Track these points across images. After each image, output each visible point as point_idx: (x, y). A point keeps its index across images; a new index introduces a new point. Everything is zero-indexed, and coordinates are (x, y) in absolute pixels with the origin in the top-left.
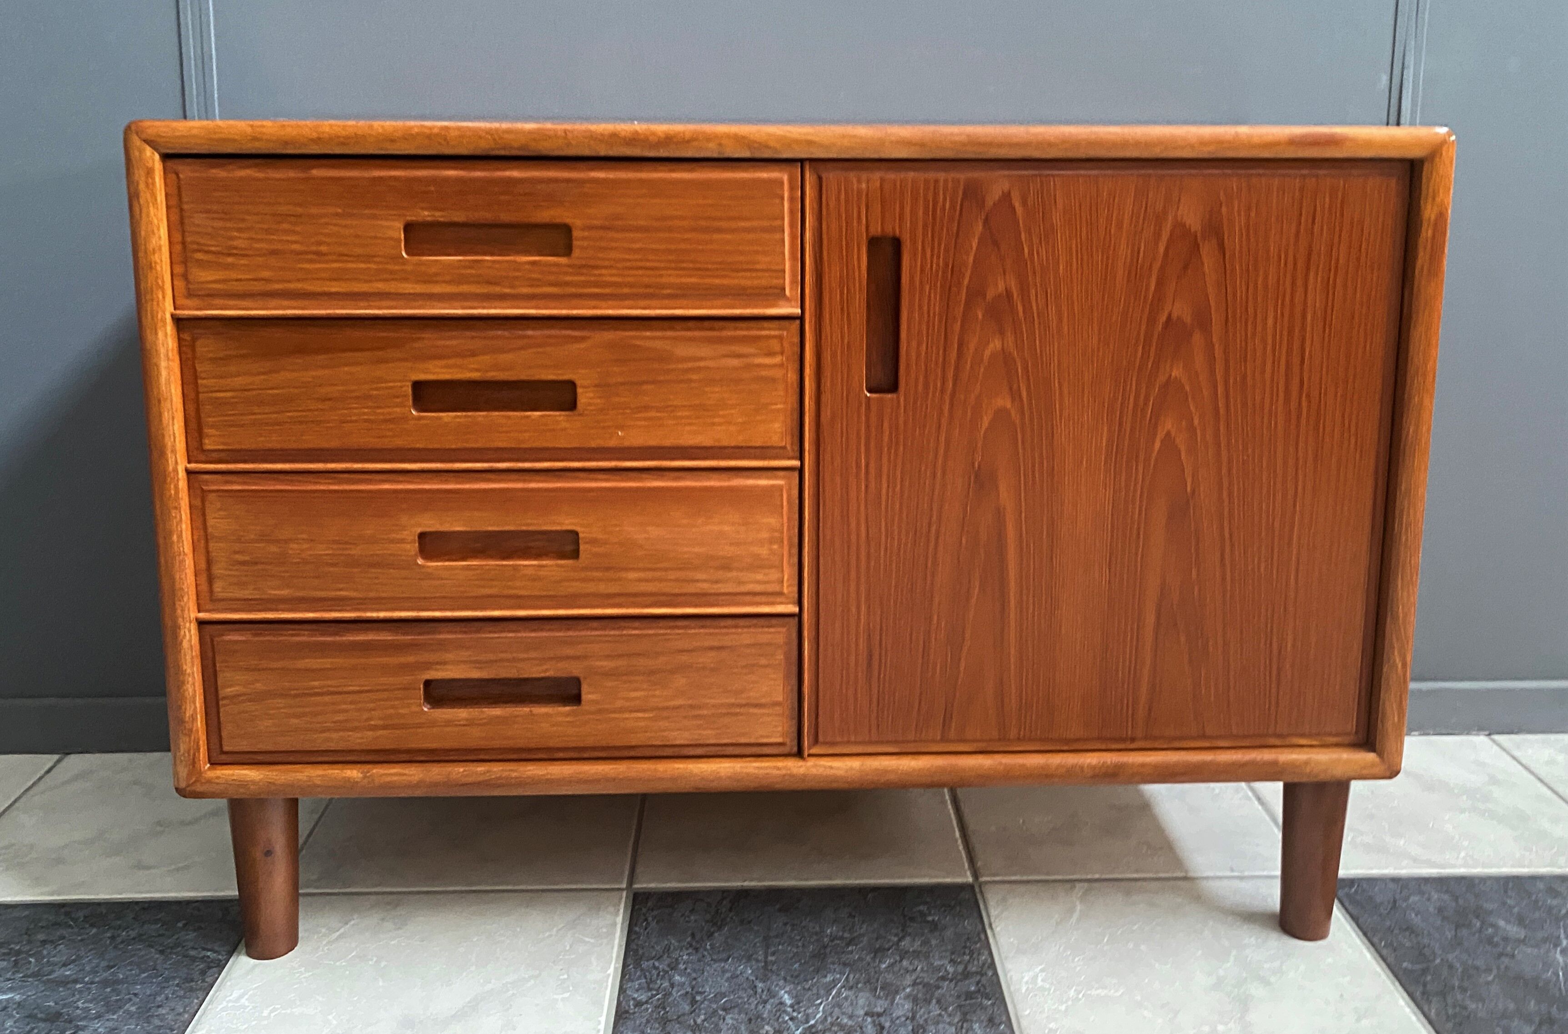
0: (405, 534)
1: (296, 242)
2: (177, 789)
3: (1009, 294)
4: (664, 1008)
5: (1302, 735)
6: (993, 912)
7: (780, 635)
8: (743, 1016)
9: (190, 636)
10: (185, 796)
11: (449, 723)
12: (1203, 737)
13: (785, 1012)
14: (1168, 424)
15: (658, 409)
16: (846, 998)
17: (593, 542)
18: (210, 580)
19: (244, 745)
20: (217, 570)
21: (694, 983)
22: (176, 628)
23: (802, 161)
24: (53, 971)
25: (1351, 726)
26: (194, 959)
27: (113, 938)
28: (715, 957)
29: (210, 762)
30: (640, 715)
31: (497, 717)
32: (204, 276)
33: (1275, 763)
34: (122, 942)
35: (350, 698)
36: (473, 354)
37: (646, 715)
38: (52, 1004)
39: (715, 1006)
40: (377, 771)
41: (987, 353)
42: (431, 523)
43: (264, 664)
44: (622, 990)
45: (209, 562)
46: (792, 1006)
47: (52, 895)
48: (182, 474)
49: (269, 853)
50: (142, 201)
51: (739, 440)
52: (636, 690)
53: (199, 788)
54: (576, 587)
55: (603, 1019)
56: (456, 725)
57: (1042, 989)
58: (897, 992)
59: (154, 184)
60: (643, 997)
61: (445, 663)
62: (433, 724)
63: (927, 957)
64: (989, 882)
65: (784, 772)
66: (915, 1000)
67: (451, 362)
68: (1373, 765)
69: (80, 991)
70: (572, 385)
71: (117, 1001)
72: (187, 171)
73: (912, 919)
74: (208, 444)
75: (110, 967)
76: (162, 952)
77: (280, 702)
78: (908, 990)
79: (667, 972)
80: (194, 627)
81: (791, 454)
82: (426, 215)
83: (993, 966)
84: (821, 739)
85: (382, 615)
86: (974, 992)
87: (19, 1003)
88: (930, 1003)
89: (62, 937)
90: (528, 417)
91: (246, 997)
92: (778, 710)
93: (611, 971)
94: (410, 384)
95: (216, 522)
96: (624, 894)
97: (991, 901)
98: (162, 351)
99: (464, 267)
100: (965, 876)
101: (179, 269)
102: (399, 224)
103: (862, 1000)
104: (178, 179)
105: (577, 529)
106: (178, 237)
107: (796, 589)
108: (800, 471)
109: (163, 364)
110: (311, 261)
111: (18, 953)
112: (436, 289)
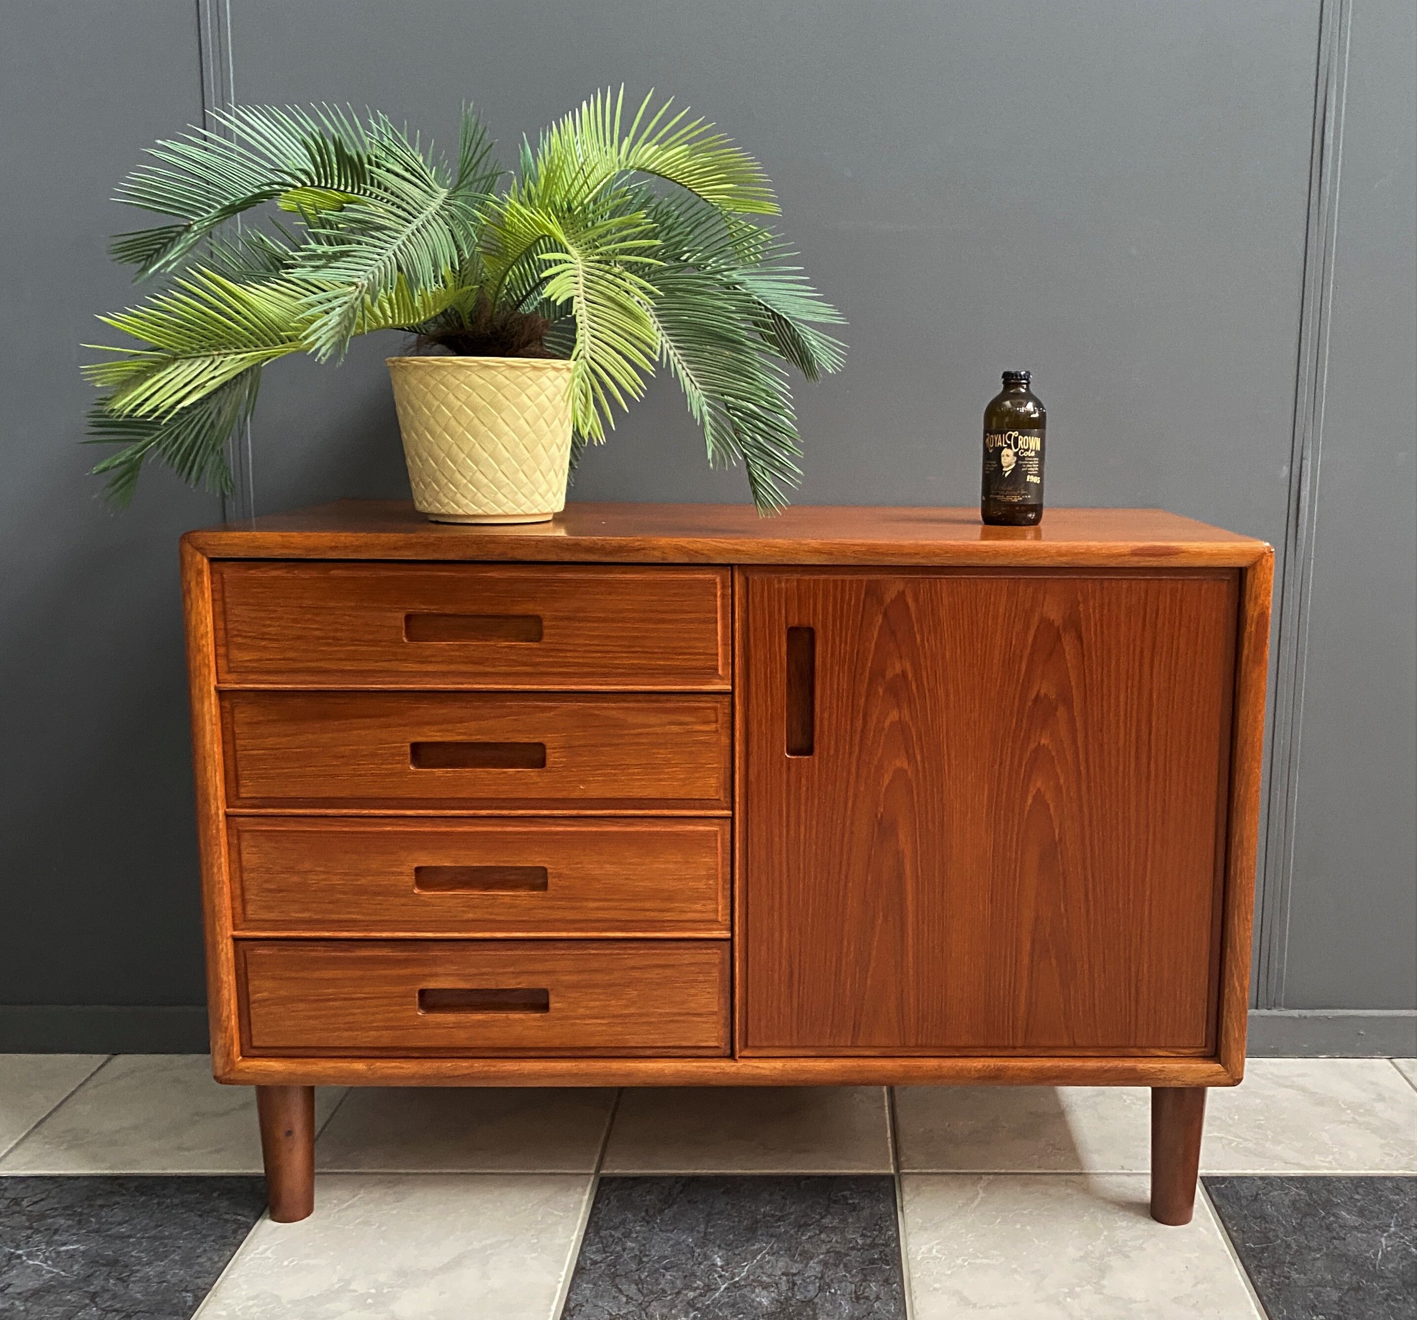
0: (404, 869)
1: (316, 629)
2: (216, 1078)
3: (904, 674)
4: (615, 1267)
5: (1159, 1048)
6: (906, 1198)
7: (715, 956)
8: (680, 1273)
9: (226, 951)
10: (221, 1083)
11: (438, 1026)
12: (1075, 1047)
13: (716, 1271)
14: (1038, 783)
15: (613, 767)
16: (768, 1262)
17: (559, 876)
18: (244, 905)
19: (271, 1042)
20: (249, 896)
21: (642, 1248)
22: (215, 943)
23: (732, 566)
24: (111, 1229)
25: (1201, 1041)
26: (226, 1222)
27: (159, 1204)
28: (663, 1228)
29: (241, 1054)
30: (598, 1021)
31: (479, 1021)
32: (241, 656)
33: (1133, 1070)
34: (167, 1207)
35: (358, 1003)
36: (461, 720)
37: (603, 1022)
39: (657, 1266)
40: (379, 1064)
41: (887, 723)
42: (426, 860)
43: (288, 974)
44: (581, 1253)
45: (243, 889)
46: (721, 1267)
47: (107, 1169)
48: (221, 817)
49: (289, 1133)
50: (193, 596)
51: (681, 793)
52: (594, 1001)
53: (232, 1077)
54: (545, 914)
55: (563, 1273)
56: (445, 1028)
57: (937, 1258)
58: (811, 1258)
59: (202, 582)
60: (598, 1258)
61: (436, 975)
62: (425, 1026)
63: (842, 1232)
64: (908, 1173)
65: (718, 1071)
66: (825, 1264)
67: (444, 727)
68: (1218, 1073)
69: (134, 1245)
70: (542, 746)
71: (164, 1252)
72: (229, 572)
73: (835, 1202)
74: (244, 793)
75: (158, 1226)
76: (200, 1215)
77: (302, 1006)
78: (821, 1257)
79: (621, 1239)
80: (230, 942)
81: (725, 805)
82: (424, 608)
83: (897, 1240)
84: (750, 1043)
85: (385, 935)
86: (877, 1259)
88: (837, 1266)
89: (117, 1203)
90: (505, 772)
91: (270, 1251)
92: (714, 1018)
94: (408, 744)
95: (249, 857)
96: (592, 1178)
97: (907, 1189)
98: (207, 717)
99: (453, 650)
100: (889, 1168)
101: (222, 650)
102: (401, 615)
103: (780, 1264)
104: (223, 578)
105: (546, 865)
106: (221, 625)
107: (729, 918)
108: (732, 818)
109: (208, 727)
110: (329, 645)
111: (81, 1214)
112: (431, 668)
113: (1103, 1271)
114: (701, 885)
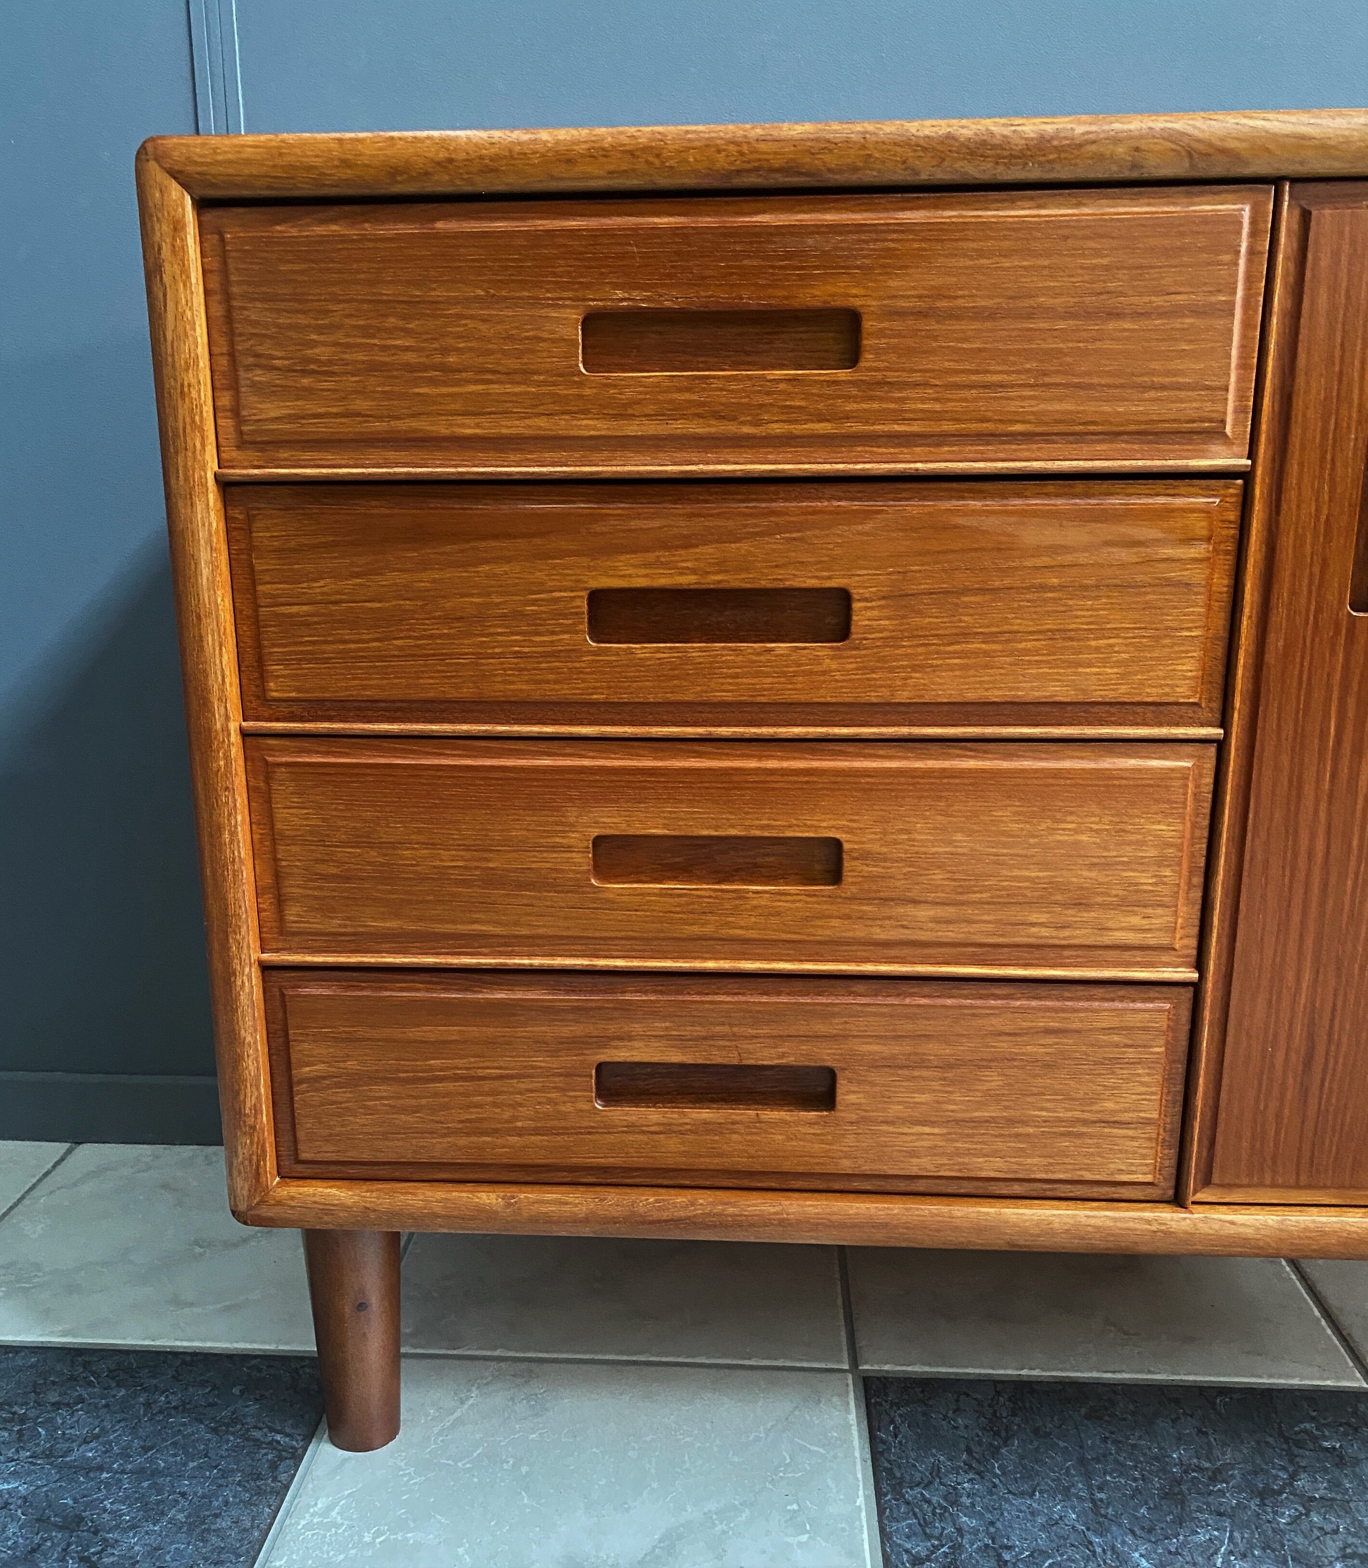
0: (573, 838)
1: (407, 349)
2: (234, 1213)
7: (1163, 1014)
9: (249, 988)
10: (245, 1223)
11: (632, 1129)
15: (988, 638)
17: (865, 856)
18: (280, 902)
19: (329, 1152)
20: (292, 887)
22: (229, 975)
23: (1279, 180)
24: (70, 1451)
26: (258, 1443)
27: (148, 1405)
28: (1013, 1488)
29: (279, 1174)
30: (927, 1130)
31: (706, 1123)
32: (263, 410)
34: (161, 1412)
35: (487, 1085)
36: (688, 542)
37: (936, 1131)
38: (70, 1501)
40: (524, 1197)
42: (614, 822)
43: (361, 1031)
44: (885, 1535)
45: (277, 876)
47: (64, 1335)
48: (235, 738)
49: (362, 1306)
50: (166, 278)
51: (1122, 692)
52: (922, 1091)
53: (265, 1212)
54: (835, 928)
56: (644, 1132)
59: (185, 249)
61: (630, 1038)
62: (609, 1128)
63: (1347, 1510)
65: (1155, 1227)
67: (651, 556)
69: (108, 1486)
70: (844, 597)
71: (158, 1502)
72: (236, 231)
74: (275, 689)
75: (146, 1449)
76: (215, 1430)
77: (384, 1089)
79: (945, 1509)
80: (255, 972)
81: (1211, 716)
82: (620, 297)
84: (1216, 1179)
85: (536, 962)
87: (25, 1499)
89: (81, 1400)
90: (771, 650)
91: (337, 1510)
92: (1151, 1131)
93: (860, 1501)
94: (585, 594)
95: (288, 814)
96: (850, 1379)
98: (202, 535)
99: (679, 390)
101: (226, 400)
102: (575, 315)
104: (222, 240)
105: (838, 836)
106: (222, 347)
107: (1194, 942)
108: (1221, 745)
109: (204, 556)
110: (432, 382)
111: (23, 1420)
112: (632, 429)
114: (1145, 879)
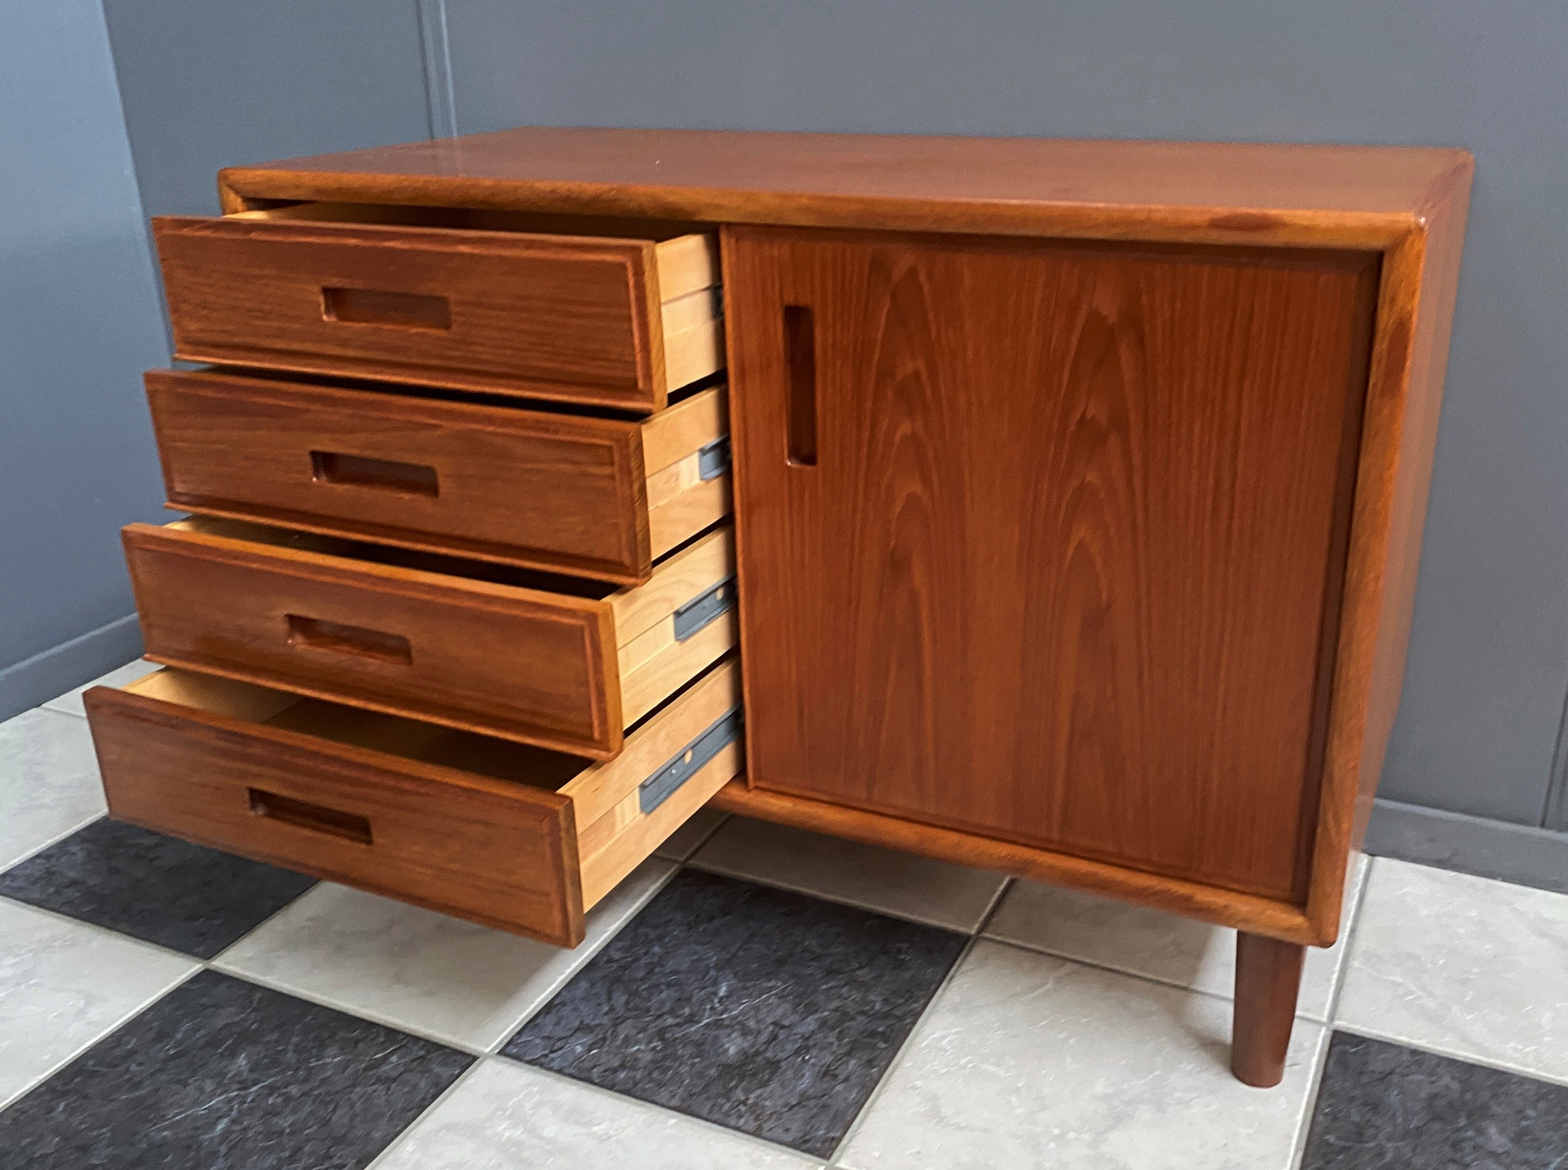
4: (624, 970)
6: (965, 967)
8: (678, 994)
13: (712, 1001)
16: (769, 1005)
21: (664, 956)
28: (698, 940)
39: (663, 980)
46: (721, 998)
57: (943, 1049)
58: (814, 1013)
60: (617, 957)
63: (868, 990)
64: (987, 939)
66: (823, 1024)
73: (885, 954)
78: (826, 1014)
83: (917, 1015)
86: (878, 1033)
88: (833, 1029)
94: (308, 453)
96: (676, 866)
97: (972, 957)
100: (971, 928)
103: (779, 1011)
113: (1118, 1119)
